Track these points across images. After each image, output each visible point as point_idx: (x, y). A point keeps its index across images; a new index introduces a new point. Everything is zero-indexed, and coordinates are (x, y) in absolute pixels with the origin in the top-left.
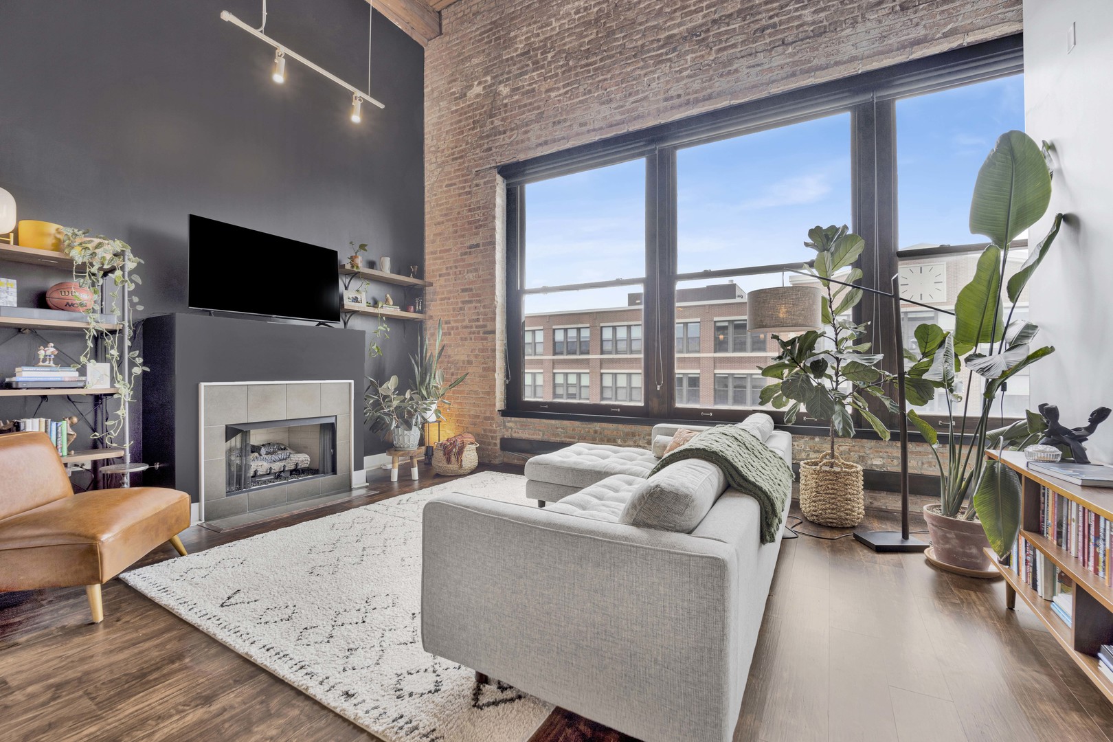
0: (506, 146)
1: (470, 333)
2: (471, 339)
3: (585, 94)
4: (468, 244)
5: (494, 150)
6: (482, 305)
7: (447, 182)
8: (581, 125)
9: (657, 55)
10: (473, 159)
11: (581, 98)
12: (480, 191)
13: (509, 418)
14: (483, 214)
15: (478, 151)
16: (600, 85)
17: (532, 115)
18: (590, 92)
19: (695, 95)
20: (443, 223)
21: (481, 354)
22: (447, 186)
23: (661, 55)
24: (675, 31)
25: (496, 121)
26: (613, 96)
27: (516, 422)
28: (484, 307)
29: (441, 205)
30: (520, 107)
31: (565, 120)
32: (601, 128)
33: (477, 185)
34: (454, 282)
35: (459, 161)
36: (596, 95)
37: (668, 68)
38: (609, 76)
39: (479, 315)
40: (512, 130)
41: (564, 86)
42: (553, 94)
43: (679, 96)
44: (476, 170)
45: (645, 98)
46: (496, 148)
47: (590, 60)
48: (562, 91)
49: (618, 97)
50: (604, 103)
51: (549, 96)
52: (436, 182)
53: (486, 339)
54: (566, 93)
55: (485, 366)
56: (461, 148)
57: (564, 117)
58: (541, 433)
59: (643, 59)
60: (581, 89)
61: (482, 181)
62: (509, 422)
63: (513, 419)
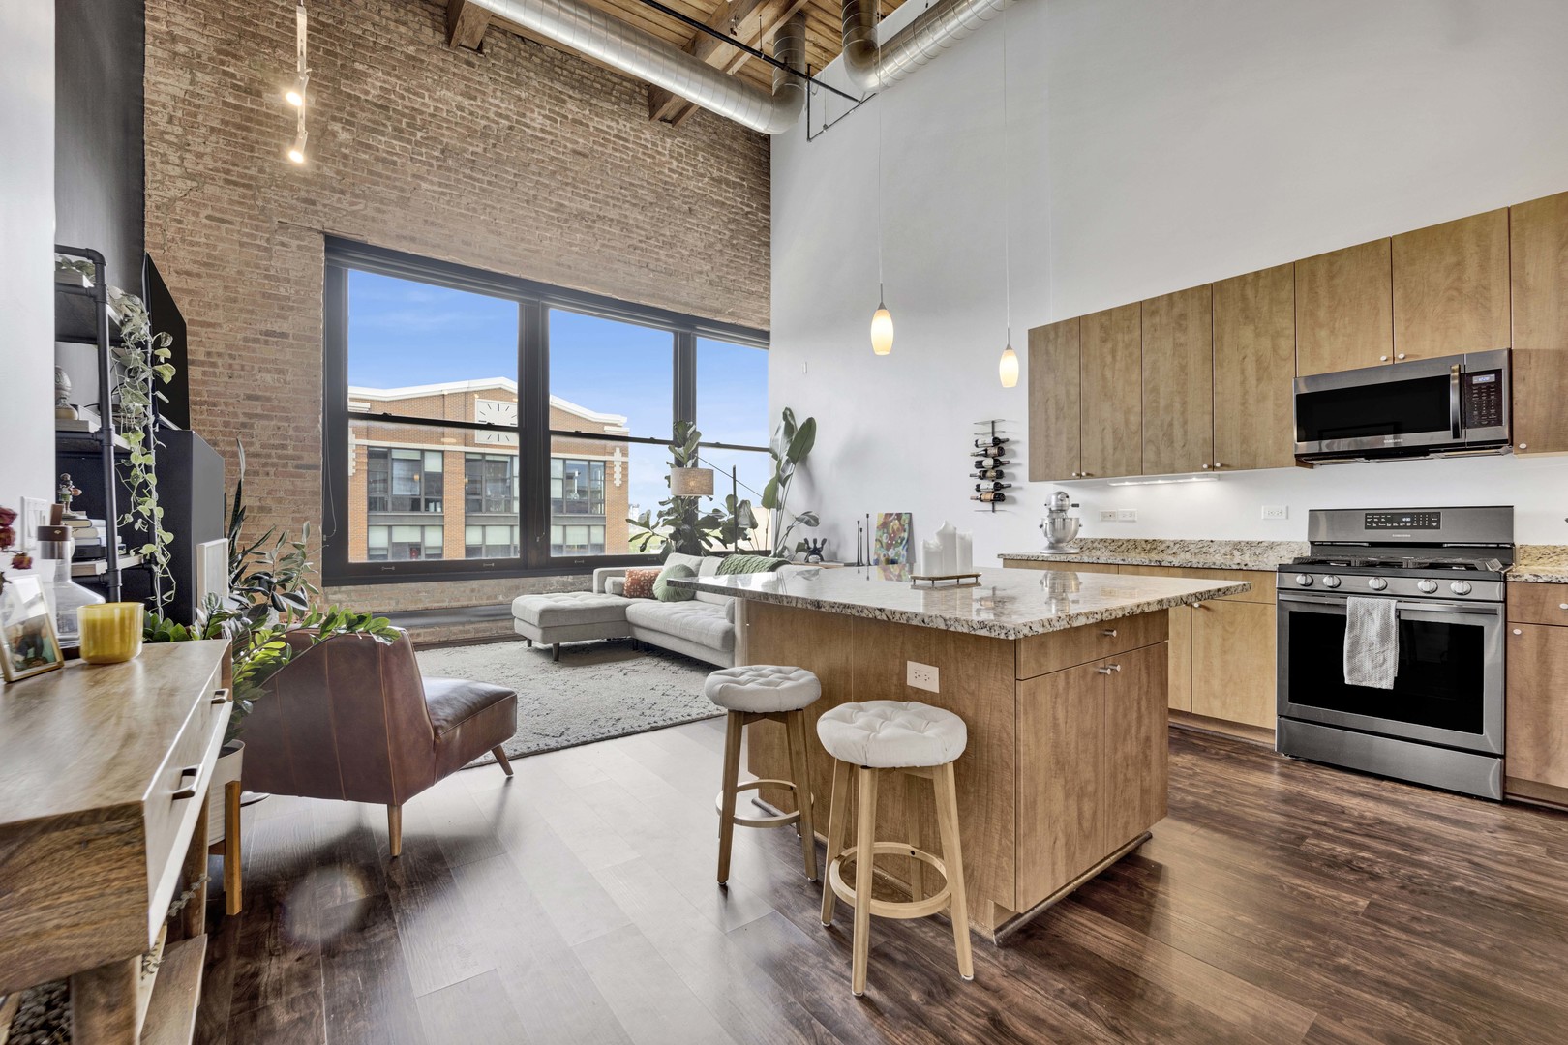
0: (344, 213)
1: (265, 465)
2: (268, 474)
3: (469, 210)
4: (263, 327)
5: (319, 207)
6: (293, 425)
7: (209, 212)
8: (464, 242)
9: (549, 216)
10: (275, 202)
11: (462, 211)
12: (291, 255)
13: (335, 589)
14: (297, 292)
15: (286, 193)
16: (488, 210)
17: (394, 195)
18: (475, 210)
19: (585, 275)
20: (199, 275)
21: (291, 498)
22: (208, 217)
23: (552, 217)
24: (566, 203)
25: (325, 168)
26: (502, 230)
27: (348, 593)
28: (297, 429)
29: (192, 244)
30: (370, 172)
31: (441, 226)
32: (488, 258)
33: (283, 244)
34: (227, 380)
35: (241, 189)
36: (482, 217)
37: (559, 233)
38: (499, 206)
39: (286, 439)
40: (357, 196)
41: (440, 184)
42: (424, 185)
43: (570, 267)
44: (280, 219)
45: (537, 251)
46: (325, 206)
47: (474, 175)
48: (436, 188)
49: (509, 234)
50: (492, 232)
51: (420, 185)
52: (181, 199)
53: (300, 476)
54: (443, 194)
55: (298, 515)
56: (246, 171)
57: (440, 221)
58: (393, 603)
59: (536, 212)
60: (464, 201)
61: (295, 243)
62: (335, 593)
63: (343, 588)
